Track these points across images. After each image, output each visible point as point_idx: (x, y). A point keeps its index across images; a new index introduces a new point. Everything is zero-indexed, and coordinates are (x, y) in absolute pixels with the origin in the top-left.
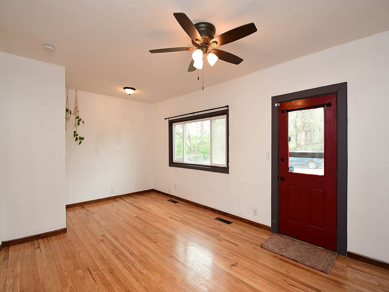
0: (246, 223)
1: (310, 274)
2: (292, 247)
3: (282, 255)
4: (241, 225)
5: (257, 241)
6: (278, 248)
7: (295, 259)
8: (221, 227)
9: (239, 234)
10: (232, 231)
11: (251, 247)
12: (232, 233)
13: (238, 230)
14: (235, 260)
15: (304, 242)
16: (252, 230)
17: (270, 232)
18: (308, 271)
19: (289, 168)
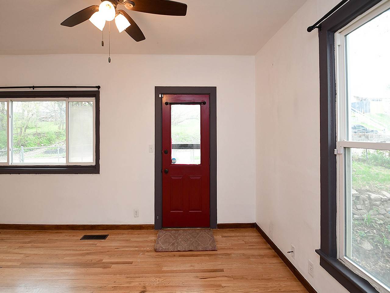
0: (125, 230)
1: (207, 258)
2: (180, 238)
3: (179, 251)
4: (120, 234)
5: (148, 246)
6: (171, 245)
7: (190, 250)
8: (97, 248)
9: (124, 247)
10: (114, 246)
11: (147, 256)
12: (116, 250)
13: (121, 242)
14: (140, 284)
15: (185, 229)
16: (136, 236)
17: (153, 230)
18: (205, 255)
19: (172, 160)
